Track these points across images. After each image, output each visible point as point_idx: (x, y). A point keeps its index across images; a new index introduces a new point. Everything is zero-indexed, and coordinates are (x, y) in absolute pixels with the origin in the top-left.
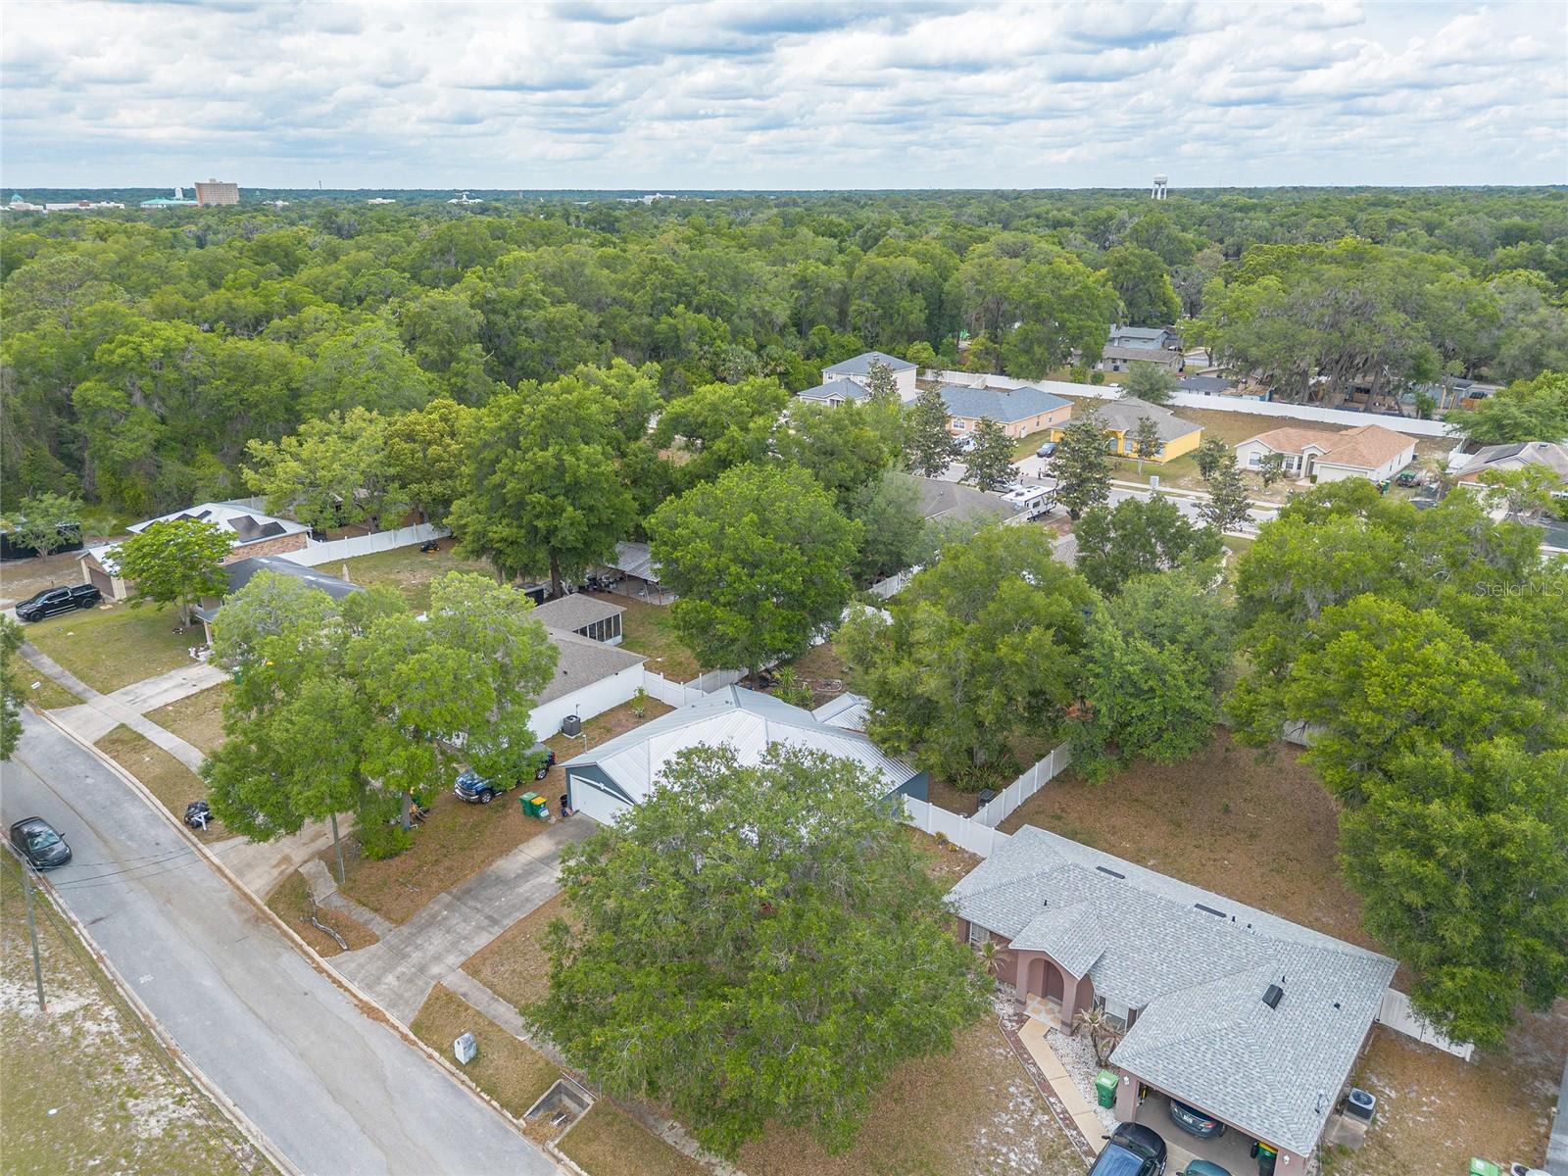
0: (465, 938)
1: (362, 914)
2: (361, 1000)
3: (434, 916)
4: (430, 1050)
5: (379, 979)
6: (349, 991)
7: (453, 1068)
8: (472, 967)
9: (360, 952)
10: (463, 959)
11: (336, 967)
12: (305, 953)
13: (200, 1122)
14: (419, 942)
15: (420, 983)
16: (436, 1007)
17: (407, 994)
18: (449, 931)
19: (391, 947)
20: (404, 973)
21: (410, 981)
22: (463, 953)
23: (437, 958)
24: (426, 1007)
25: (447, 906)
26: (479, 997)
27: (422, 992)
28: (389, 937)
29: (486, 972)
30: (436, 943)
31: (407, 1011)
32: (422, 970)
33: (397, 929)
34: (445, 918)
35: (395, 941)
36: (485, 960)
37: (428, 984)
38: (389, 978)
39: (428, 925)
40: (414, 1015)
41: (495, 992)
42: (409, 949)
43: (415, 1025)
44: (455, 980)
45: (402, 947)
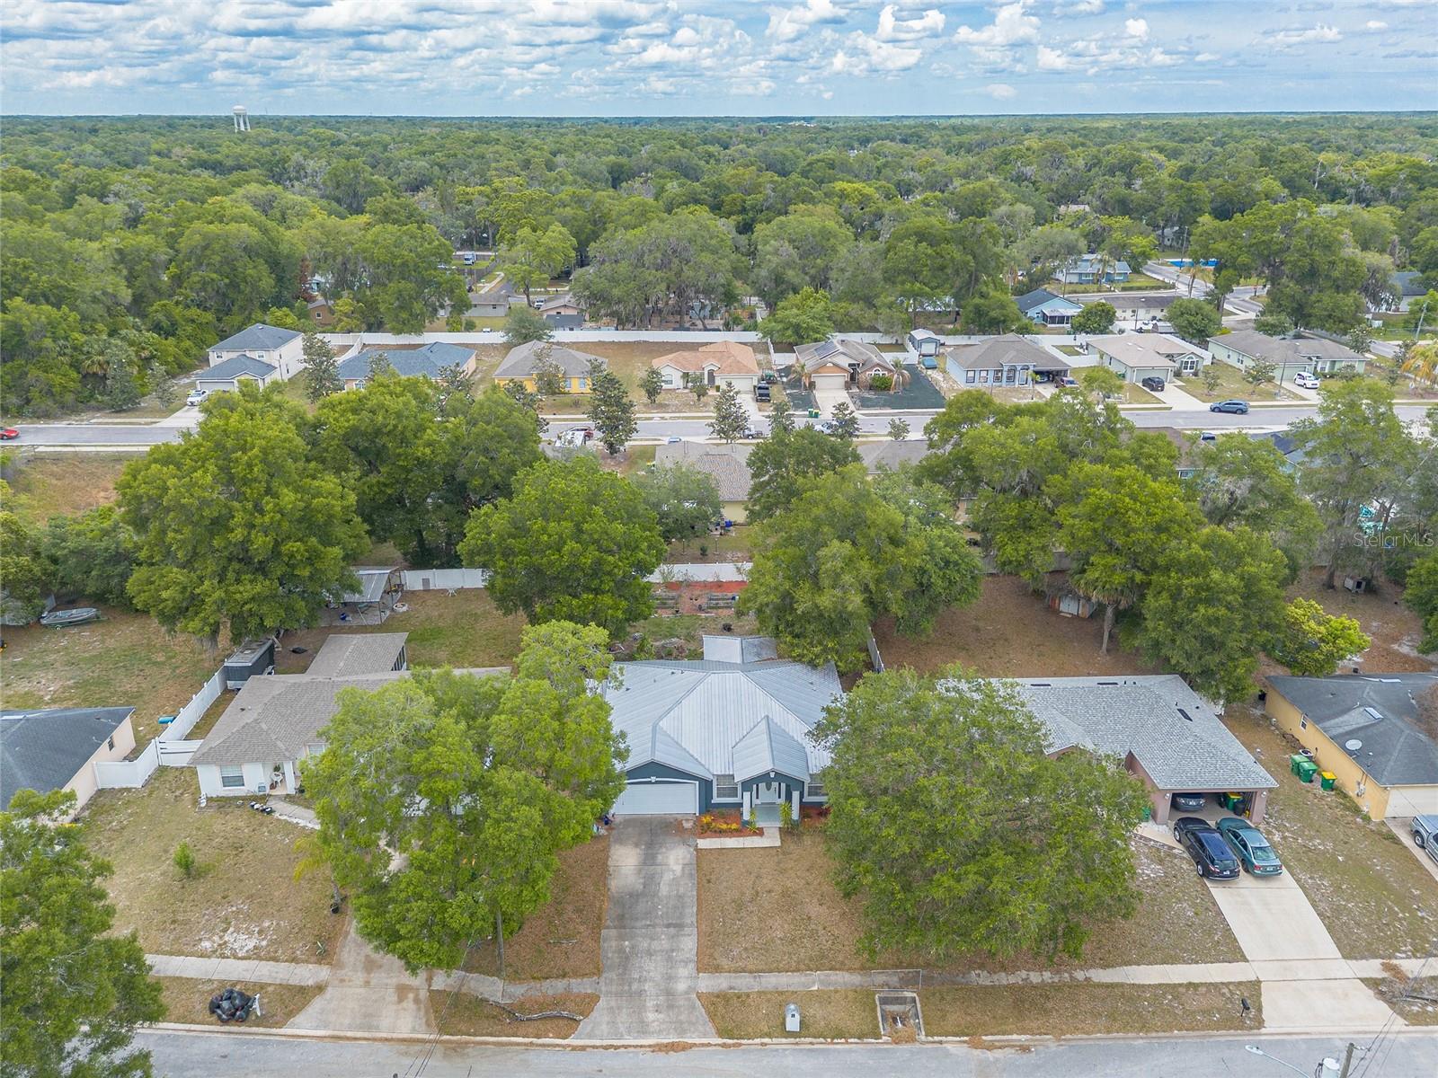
0: (673, 951)
1: (555, 987)
2: (650, 1046)
3: (621, 951)
4: (758, 1041)
5: (642, 1022)
6: (631, 1046)
7: (792, 1040)
8: (706, 964)
9: (594, 1014)
10: (692, 966)
11: (590, 1036)
12: (543, 1045)
14: (637, 976)
15: (682, 1003)
16: (721, 1010)
17: (683, 1017)
18: (650, 953)
19: (616, 994)
20: (657, 1005)
21: (671, 1007)
22: (686, 962)
23: (670, 978)
24: (712, 1016)
25: (621, 938)
26: (744, 983)
27: (693, 1007)
28: (603, 989)
29: (724, 962)
30: (651, 970)
31: (701, 1029)
32: (669, 993)
33: (602, 979)
34: (633, 947)
35: (614, 988)
36: (711, 955)
37: (689, 999)
38: (651, 1016)
39: (625, 960)
40: (710, 1028)
41: (751, 972)
42: (635, 986)
43: (722, 1033)
44: (708, 983)
45: (626, 988)
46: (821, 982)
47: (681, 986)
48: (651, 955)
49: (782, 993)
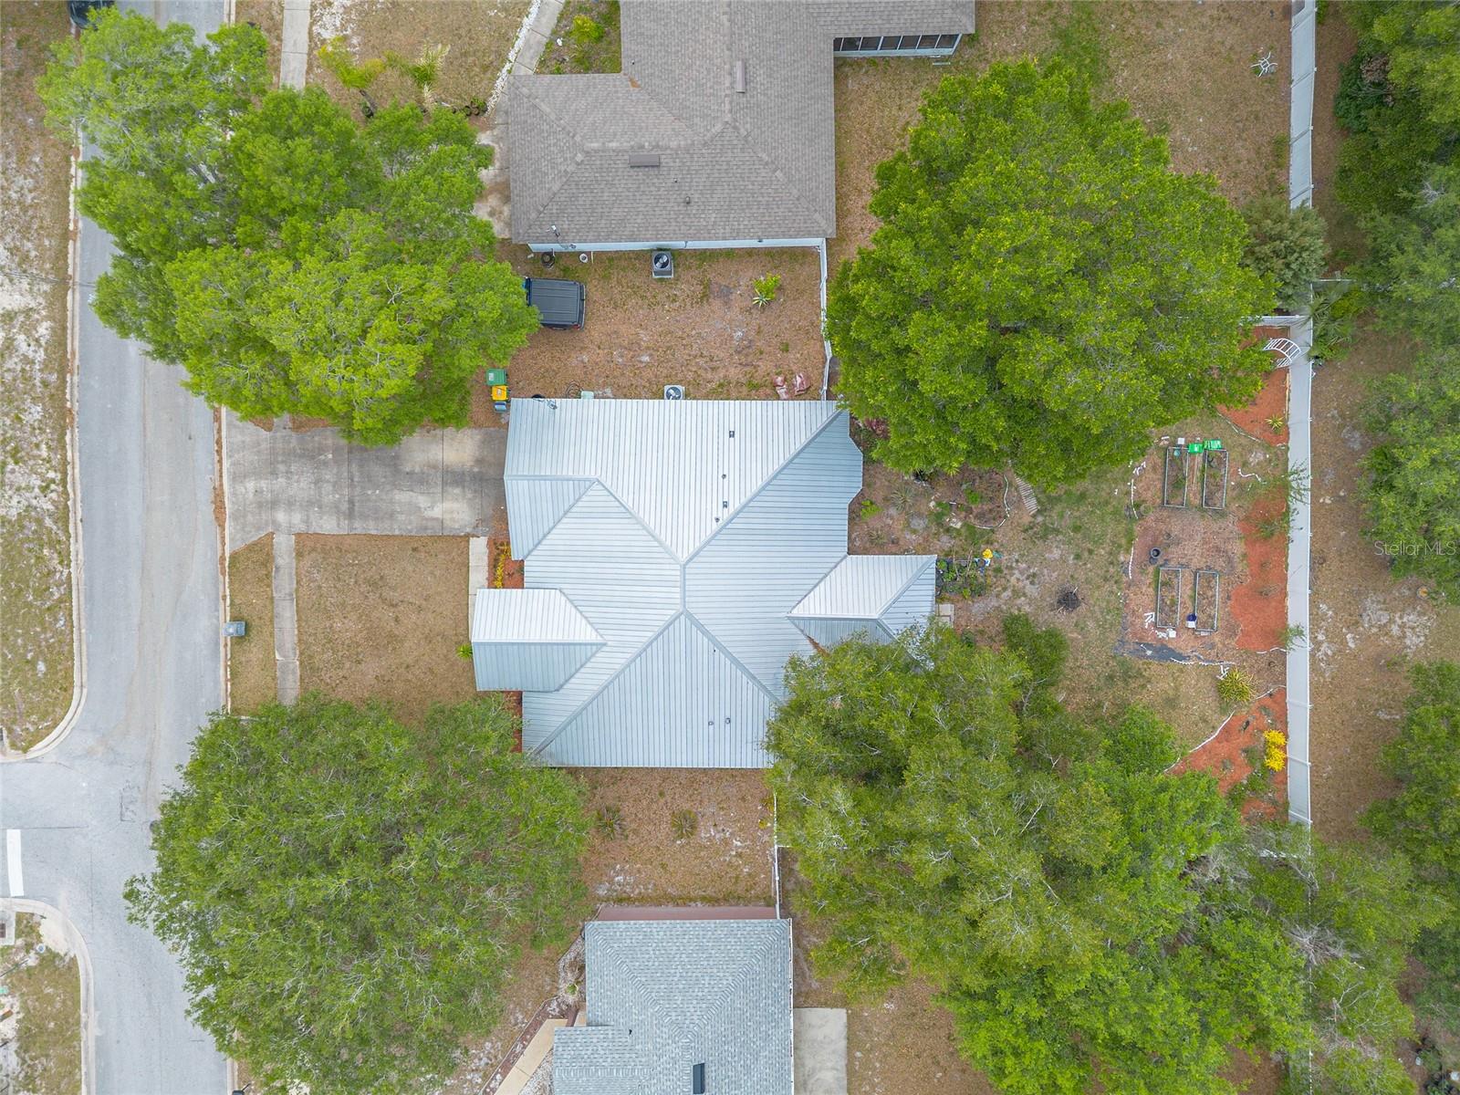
0: (320, 507)
2: (221, 485)
3: (322, 450)
4: (228, 593)
5: (245, 477)
6: (221, 466)
8: (307, 544)
9: (251, 426)
10: (303, 528)
11: (229, 425)
13: (48, 522)
14: (293, 468)
15: (264, 517)
16: (255, 557)
17: (250, 518)
18: (318, 482)
19: (273, 448)
20: (262, 492)
21: (260, 505)
22: (307, 522)
23: (290, 504)
24: (251, 548)
25: (336, 450)
26: (284, 583)
27: (259, 529)
28: (278, 434)
29: (307, 562)
30: (301, 485)
31: (238, 536)
32: (274, 504)
33: (288, 432)
34: (325, 463)
35: (280, 445)
36: (314, 549)
37: (267, 524)
38: (251, 485)
39: (311, 456)
40: (240, 545)
41: (297, 590)
42: (282, 468)
43: (234, 557)
44: (284, 545)
45: (280, 459)
46: (285, 665)
47: (281, 516)
48: (315, 484)
49: (271, 621)
